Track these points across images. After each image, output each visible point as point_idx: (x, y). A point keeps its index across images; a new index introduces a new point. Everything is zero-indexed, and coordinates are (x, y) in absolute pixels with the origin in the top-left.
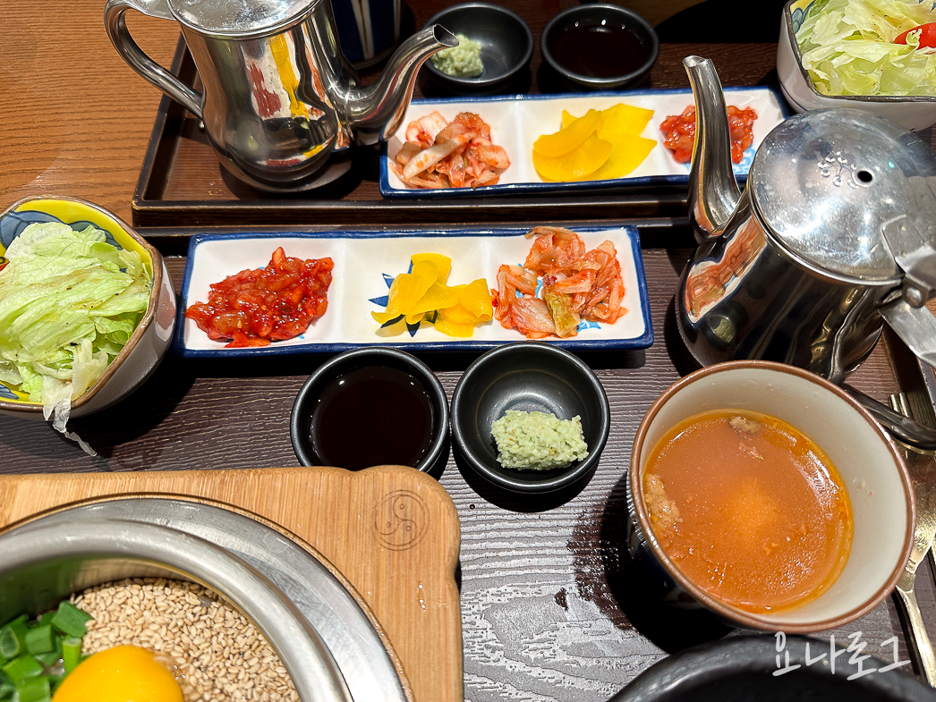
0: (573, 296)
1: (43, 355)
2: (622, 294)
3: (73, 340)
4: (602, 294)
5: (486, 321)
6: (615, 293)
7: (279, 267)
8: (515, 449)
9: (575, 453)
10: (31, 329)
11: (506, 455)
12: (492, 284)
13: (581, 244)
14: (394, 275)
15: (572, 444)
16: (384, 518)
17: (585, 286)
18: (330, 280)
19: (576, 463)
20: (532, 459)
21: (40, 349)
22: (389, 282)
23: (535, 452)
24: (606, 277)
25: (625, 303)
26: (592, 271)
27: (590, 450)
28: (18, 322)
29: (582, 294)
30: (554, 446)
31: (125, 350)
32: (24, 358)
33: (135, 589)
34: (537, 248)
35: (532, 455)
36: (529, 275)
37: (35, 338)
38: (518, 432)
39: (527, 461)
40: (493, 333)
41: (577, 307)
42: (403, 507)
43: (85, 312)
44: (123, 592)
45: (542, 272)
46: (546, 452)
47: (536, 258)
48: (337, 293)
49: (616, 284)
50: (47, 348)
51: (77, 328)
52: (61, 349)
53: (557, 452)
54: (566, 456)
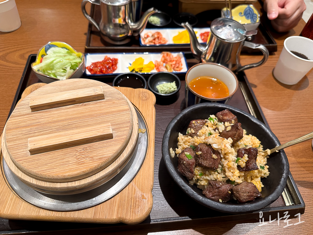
0: (171, 65)
1: (58, 70)
2: (182, 65)
3: (66, 67)
4: (177, 65)
5: (153, 69)
6: (180, 66)
7: (106, 60)
8: (162, 89)
9: (174, 89)
10: (57, 64)
11: (160, 91)
12: (154, 63)
13: (173, 56)
14: (131, 63)
17: (174, 63)
18: (117, 62)
19: (175, 91)
20: (165, 91)
21: (58, 69)
22: (130, 64)
23: (166, 89)
24: (178, 62)
25: (183, 67)
26: (175, 60)
27: (178, 88)
28: (55, 62)
29: (174, 64)
30: (170, 87)
31: (76, 71)
32: (53, 72)
34: (164, 56)
35: (165, 90)
36: (162, 63)
37: (58, 66)
38: (162, 86)
39: (164, 92)
40: (155, 71)
41: (172, 67)
43: (69, 61)
45: (164, 62)
46: (168, 89)
47: (163, 59)
48: (119, 65)
49: (180, 63)
50: (59, 69)
51: (67, 64)
52: (63, 69)
53: (170, 89)
54: (172, 89)
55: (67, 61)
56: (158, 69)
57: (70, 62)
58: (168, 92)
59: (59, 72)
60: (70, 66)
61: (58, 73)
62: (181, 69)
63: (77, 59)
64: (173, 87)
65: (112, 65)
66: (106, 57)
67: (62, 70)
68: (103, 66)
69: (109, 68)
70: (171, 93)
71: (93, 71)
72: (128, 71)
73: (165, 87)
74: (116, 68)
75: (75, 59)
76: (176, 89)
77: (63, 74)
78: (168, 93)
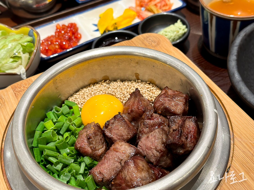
0: (156, 5)
1: (5, 61)
5: (134, 19)
9: (183, 30)
14: (96, 23)
15: (181, 28)
16: (147, 43)
19: (185, 33)
20: (172, 38)
22: (96, 25)
23: (172, 35)
30: (177, 30)
33: (85, 89)
35: (171, 36)
36: (138, 8)
41: (159, 7)
42: (150, 39)
43: (17, 42)
44: (81, 93)
45: (142, 6)
46: (175, 33)
51: (15, 48)
52: (11, 57)
53: (178, 32)
54: (181, 32)
55: (14, 43)
56: (139, 16)
57: (19, 43)
58: (177, 37)
59: (7, 63)
60: (22, 49)
61: (6, 66)
62: (171, 5)
63: (25, 36)
64: (180, 29)
65: (73, 33)
66: (58, 27)
67: (12, 60)
68: (60, 39)
69: (70, 39)
70: (180, 38)
71: (51, 50)
72: (98, 35)
73: (169, 32)
74: (79, 36)
75: (21, 38)
76: (186, 30)
77: (15, 64)
78: (176, 39)
